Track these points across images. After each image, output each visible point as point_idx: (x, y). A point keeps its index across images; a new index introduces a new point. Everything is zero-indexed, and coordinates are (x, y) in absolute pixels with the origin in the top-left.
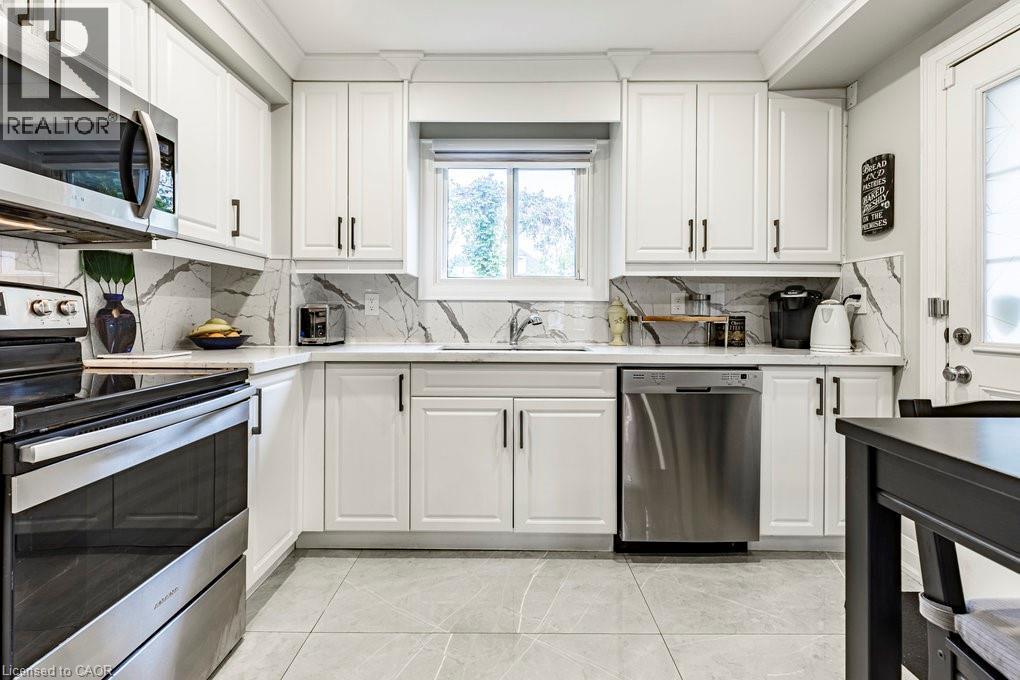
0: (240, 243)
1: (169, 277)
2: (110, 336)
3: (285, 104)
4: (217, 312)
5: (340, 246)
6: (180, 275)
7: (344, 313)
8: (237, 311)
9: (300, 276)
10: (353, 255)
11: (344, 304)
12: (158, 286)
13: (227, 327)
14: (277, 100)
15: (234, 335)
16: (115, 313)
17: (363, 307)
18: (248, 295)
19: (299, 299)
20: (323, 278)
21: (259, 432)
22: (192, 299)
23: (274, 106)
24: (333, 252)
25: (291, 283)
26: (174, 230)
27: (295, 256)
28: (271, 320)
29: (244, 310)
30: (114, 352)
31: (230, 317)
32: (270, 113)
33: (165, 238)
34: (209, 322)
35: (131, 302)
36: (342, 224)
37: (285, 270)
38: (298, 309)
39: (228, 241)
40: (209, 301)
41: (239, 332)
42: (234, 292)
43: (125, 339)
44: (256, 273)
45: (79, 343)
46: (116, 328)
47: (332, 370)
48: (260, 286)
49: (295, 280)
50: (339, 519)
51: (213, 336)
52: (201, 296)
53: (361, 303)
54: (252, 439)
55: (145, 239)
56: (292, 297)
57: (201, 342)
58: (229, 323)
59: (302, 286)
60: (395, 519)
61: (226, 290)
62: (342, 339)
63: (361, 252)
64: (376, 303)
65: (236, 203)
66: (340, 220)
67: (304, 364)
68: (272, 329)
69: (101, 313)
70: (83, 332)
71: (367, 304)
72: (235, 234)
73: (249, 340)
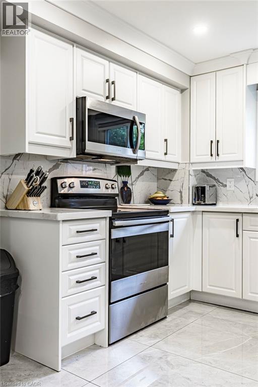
0: (168, 158)
1: (142, 174)
2: (124, 197)
3: (187, 89)
4: (160, 189)
5: (212, 155)
6: (146, 173)
7: (216, 189)
8: (167, 188)
9: (194, 171)
10: (218, 159)
11: (217, 185)
12: (138, 178)
13: (163, 195)
14: (184, 88)
15: (166, 198)
16: (126, 188)
17: (226, 186)
18: (171, 181)
19: (193, 182)
20: (206, 171)
21: (173, 237)
22: (150, 183)
23: (182, 91)
24: (209, 158)
25: (190, 174)
26: (144, 156)
27: (191, 162)
28: (181, 192)
29: (170, 188)
30: (126, 203)
31: (164, 191)
32: (181, 94)
33: (141, 160)
34: (156, 193)
35: (130, 184)
36: (213, 144)
37: (187, 168)
38: (193, 187)
39: (163, 157)
40: (156, 183)
41: (168, 198)
42: (166, 180)
43: (129, 199)
44: (175, 170)
45: (116, 199)
46: (126, 194)
47: (206, 215)
48: (177, 176)
49: (192, 173)
50: (208, 287)
51: (157, 199)
52: (153, 182)
53: (225, 183)
54: (170, 239)
55: (135, 161)
56: (190, 181)
57: (153, 201)
58: (164, 194)
59: (195, 176)
60: (234, 291)
61: (163, 179)
62: (215, 203)
63: (222, 157)
64: (233, 183)
65: (166, 140)
66: (212, 142)
67: (193, 211)
68: (181, 196)
69: (122, 188)
70: (117, 195)
71: (228, 184)
72: (166, 154)
73: (171, 201)
